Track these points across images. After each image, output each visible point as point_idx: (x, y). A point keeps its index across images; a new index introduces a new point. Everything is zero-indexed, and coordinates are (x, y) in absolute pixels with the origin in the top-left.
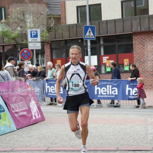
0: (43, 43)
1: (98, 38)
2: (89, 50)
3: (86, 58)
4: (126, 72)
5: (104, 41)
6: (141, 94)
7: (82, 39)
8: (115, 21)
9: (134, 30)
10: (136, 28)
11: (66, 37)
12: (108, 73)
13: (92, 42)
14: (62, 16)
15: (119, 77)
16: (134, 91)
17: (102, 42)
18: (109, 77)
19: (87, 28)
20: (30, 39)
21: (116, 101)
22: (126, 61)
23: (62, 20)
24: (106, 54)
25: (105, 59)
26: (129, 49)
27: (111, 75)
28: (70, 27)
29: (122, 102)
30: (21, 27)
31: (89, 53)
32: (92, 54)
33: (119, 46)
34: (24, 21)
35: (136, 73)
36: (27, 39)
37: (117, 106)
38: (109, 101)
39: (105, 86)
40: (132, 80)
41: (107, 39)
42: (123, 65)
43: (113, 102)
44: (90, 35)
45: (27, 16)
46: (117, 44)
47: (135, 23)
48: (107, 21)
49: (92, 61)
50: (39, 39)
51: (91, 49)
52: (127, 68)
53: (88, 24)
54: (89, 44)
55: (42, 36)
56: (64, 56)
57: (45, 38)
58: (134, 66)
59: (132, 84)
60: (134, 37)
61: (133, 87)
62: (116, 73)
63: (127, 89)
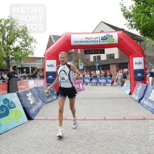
0: (83, 67)
1: (100, 65)
2: (97, 69)
3: (96, 71)
4: (108, 75)
5: (102, 66)
6: (113, 82)
7: (95, 66)
8: (105, 60)
9: (110, 63)
10: (111, 62)
11: (90, 65)
12: (103, 75)
13: (98, 66)
14: (89, 59)
15: (106, 77)
16: (110, 81)
18: (103, 77)
19: (96, 63)
20: (80, 66)
21: (105, 84)
22: (108, 72)
23: (89, 60)
24: (102, 70)
25: (102, 72)
26: (109, 69)
27: (104, 76)
28: (92, 62)
29: (107, 84)
30: (77, 62)
31: (97, 70)
33: (106, 68)
34: (78, 60)
35: (111, 76)
36: (79, 66)
37: (106, 85)
38: (103, 84)
39: (102, 79)
40: (110, 78)
41: (103, 66)
42: (107, 73)
43: (104, 84)
44: (97, 64)
45: (79, 59)
46: (105, 67)
48: (102, 61)
49: (98, 72)
50: (82, 66)
51: (98, 68)
52: (108, 74)
53: (97, 61)
54: (97, 67)
56: (90, 71)
57: (84, 66)
58: (111, 74)
59: (110, 79)
60: (110, 65)
61: (110, 80)
62: (105, 76)
63: (109, 80)
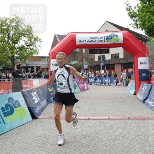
1: (104, 65)
3: (101, 71)
4: (113, 75)
5: (106, 66)
6: (118, 82)
7: (100, 65)
8: (109, 60)
9: (115, 63)
11: (95, 65)
13: (103, 66)
15: (111, 76)
16: (115, 81)
17: (105, 66)
19: (101, 62)
20: (84, 65)
22: (113, 72)
23: (94, 60)
24: (107, 70)
25: (106, 71)
26: (113, 68)
28: (96, 62)
30: (82, 62)
32: (103, 70)
34: (82, 60)
35: (116, 76)
37: (110, 85)
39: (107, 79)
40: (114, 78)
42: (112, 73)
44: (102, 64)
45: (84, 59)
46: (110, 67)
47: (115, 61)
48: (107, 60)
50: (87, 65)
51: (103, 68)
52: (113, 74)
53: (101, 61)
55: (88, 65)
56: (94, 70)
58: (115, 73)
60: (115, 65)
61: (115, 79)
62: (110, 75)
63: (113, 80)
